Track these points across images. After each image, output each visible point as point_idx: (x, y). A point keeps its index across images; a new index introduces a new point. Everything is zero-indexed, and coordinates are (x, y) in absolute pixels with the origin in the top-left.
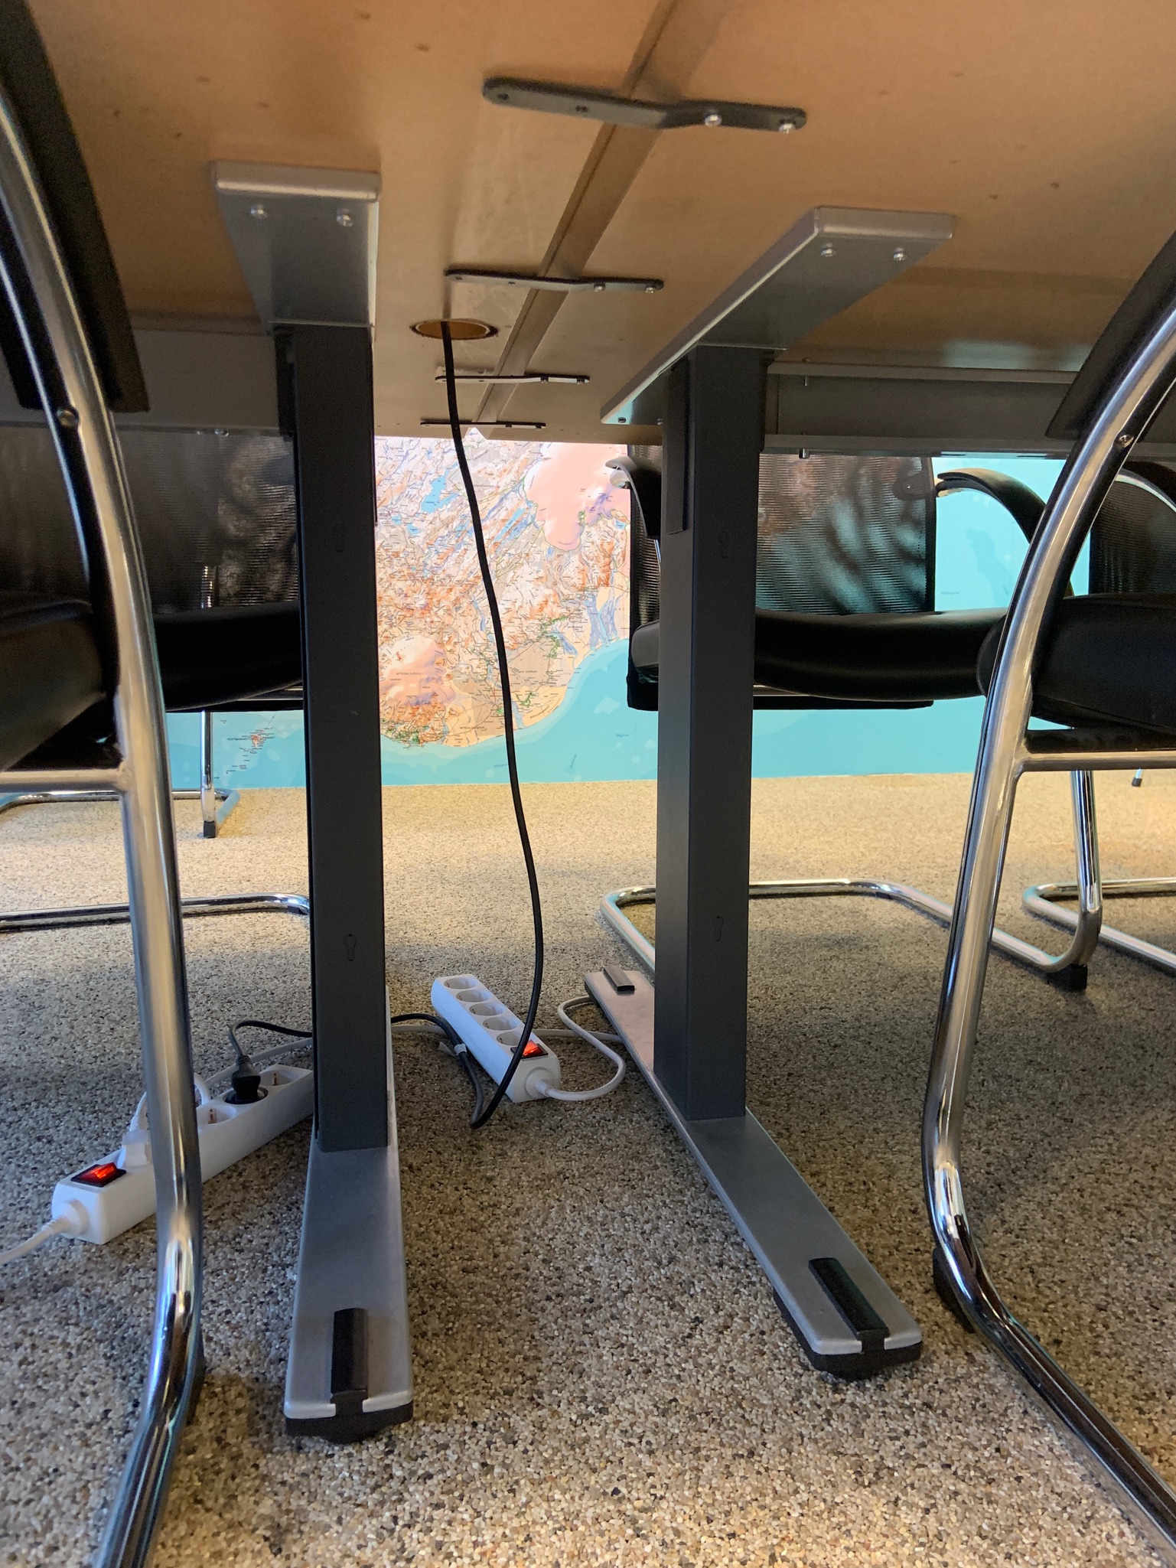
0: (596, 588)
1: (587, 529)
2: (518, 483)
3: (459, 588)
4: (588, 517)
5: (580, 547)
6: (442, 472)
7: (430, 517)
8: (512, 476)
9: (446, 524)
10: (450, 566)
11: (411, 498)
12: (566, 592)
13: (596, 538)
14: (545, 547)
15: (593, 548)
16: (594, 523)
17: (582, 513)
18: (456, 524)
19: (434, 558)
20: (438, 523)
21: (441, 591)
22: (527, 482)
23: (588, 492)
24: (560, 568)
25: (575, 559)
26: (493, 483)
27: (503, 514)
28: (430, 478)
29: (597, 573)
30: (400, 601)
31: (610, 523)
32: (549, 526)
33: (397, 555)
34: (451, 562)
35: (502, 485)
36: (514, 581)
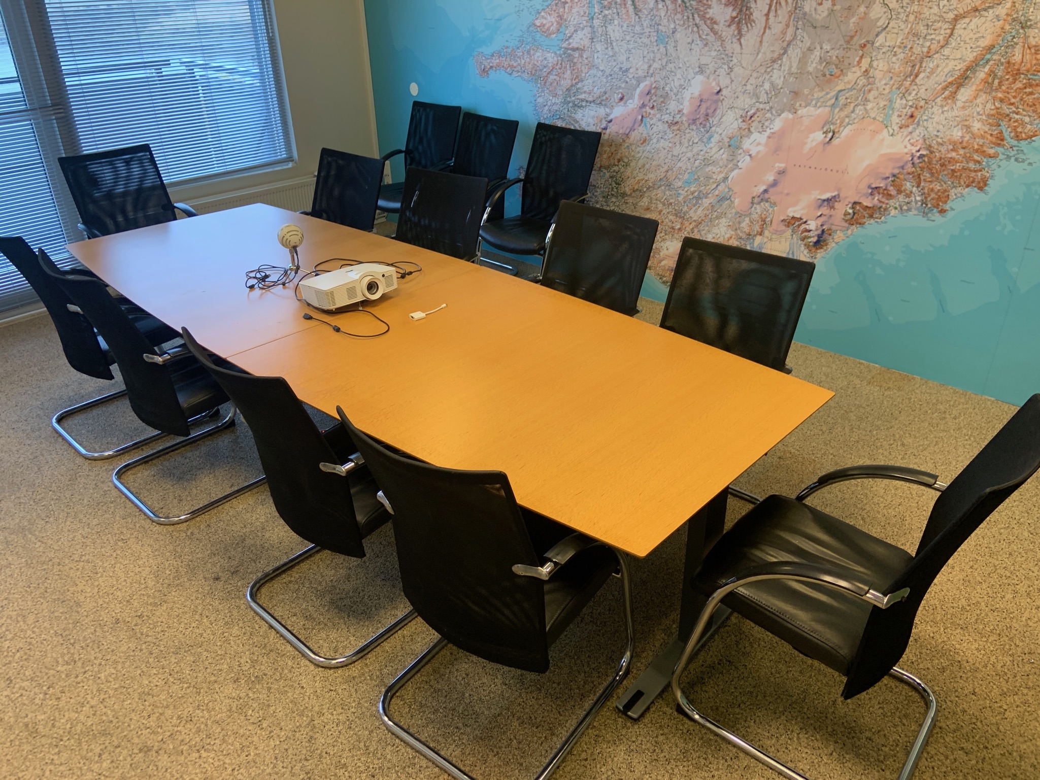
0: (755, 236)
1: (755, 205)
2: (725, 179)
3: (694, 224)
4: (756, 200)
5: (750, 214)
6: (694, 169)
7: (686, 189)
8: (722, 175)
9: (693, 193)
10: (692, 213)
11: (679, 179)
12: (741, 235)
13: (759, 211)
14: (734, 211)
15: (756, 216)
16: (759, 203)
17: (754, 198)
18: (696, 194)
19: (686, 208)
20: (689, 192)
21: (687, 223)
22: (730, 179)
23: (757, 188)
24: (739, 223)
25: (747, 219)
26: (715, 177)
27: (717, 192)
28: (688, 171)
29: (757, 228)
30: (670, 224)
31: (767, 204)
32: (737, 202)
33: (671, 204)
34: (692, 211)
35: (718, 178)
36: (718, 224)
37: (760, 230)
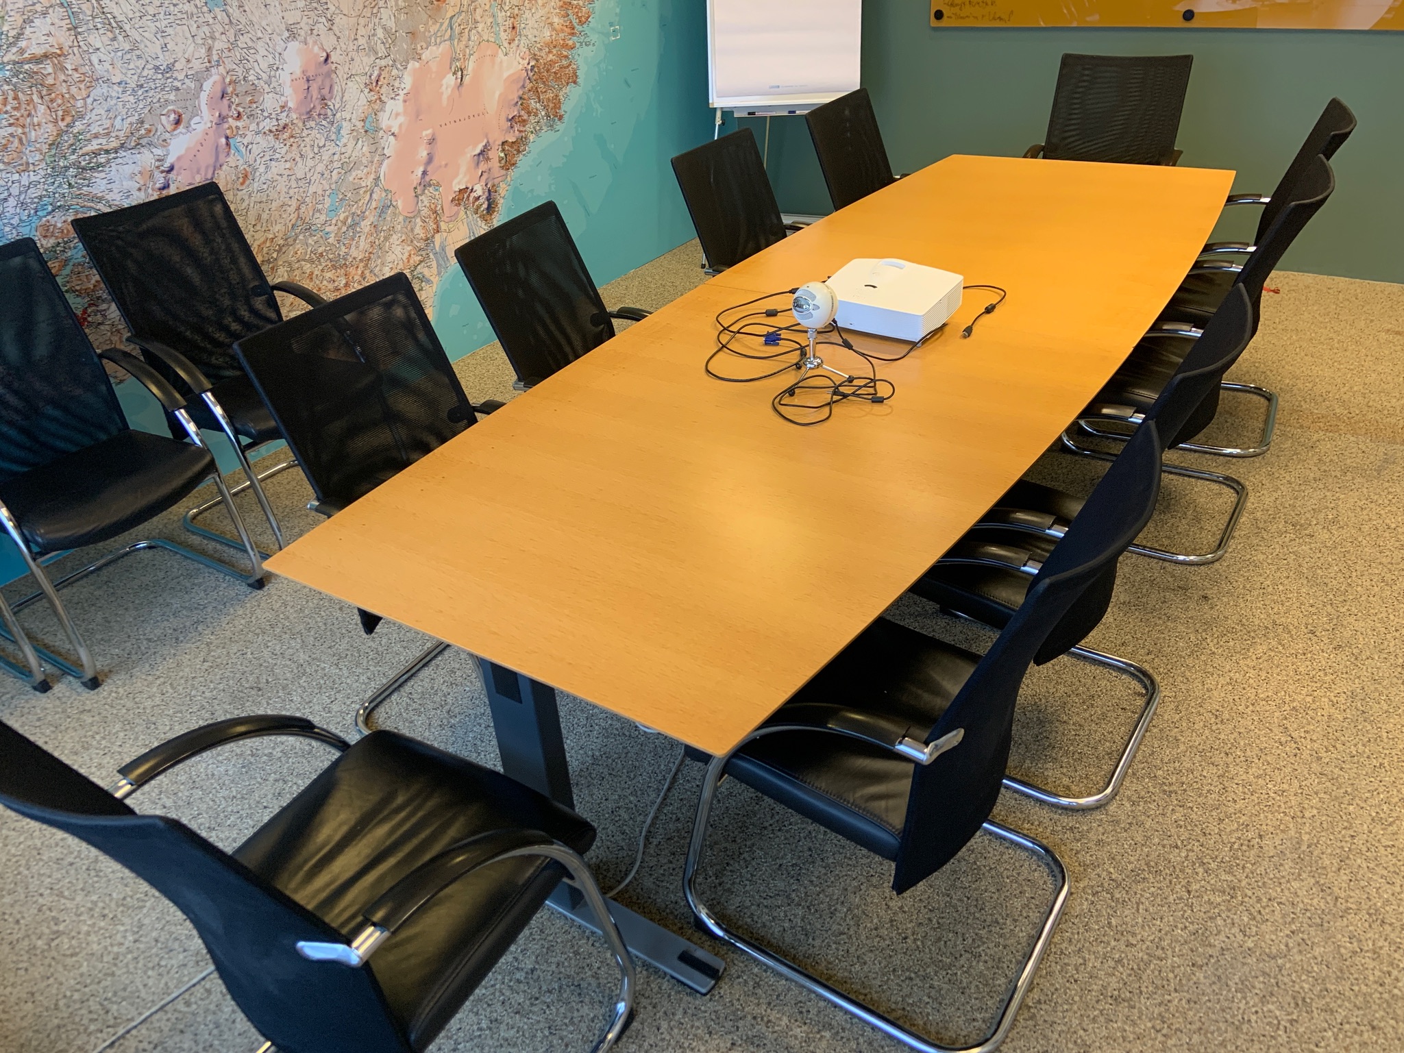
0: (433, 237)
1: (420, 198)
2: (377, 179)
3: (362, 265)
4: (419, 191)
5: (419, 211)
6: (333, 186)
7: (334, 222)
8: (373, 176)
9: (344, 223)
10: (354, 252)
11: (319, 211)
12: (418, 245)
13: (426, 203)
14: (401, 218)
15: (426, 209)
16: (423, 193)
17: (415, 188)
18: (349, 220)
19: (343, 248)
20: (340, 224)
21: (352, 270)
22: (382, 177)
23: (415, 173)
24: (412, 230)
25: (418, 220)
26: (364, 184)
27: (374, 204)
28: (328, 193)
29: (432, 226)
30: (331, 286)
31: (431, 189)
32: (400, 204)
33: (321, 255)
34: (353, 248)
35: (369, 184)
36: (390, 248)
37: (435, 226)
